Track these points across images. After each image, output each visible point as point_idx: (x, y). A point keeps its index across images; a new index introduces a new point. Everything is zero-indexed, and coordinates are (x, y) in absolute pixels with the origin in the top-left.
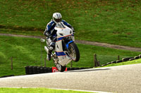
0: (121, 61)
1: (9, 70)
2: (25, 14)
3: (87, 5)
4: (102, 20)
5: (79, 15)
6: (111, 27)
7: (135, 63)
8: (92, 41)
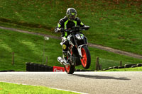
0: (123, 67)
1: (10, 65)
2: (32, 11)
3: (95, 7)
4: (108, 24)
5: (86, 17)
6: (116, 32)
7: (137, 70)
8: (95, 44)
